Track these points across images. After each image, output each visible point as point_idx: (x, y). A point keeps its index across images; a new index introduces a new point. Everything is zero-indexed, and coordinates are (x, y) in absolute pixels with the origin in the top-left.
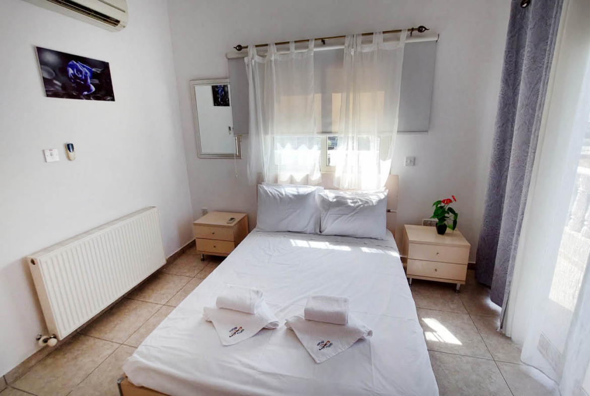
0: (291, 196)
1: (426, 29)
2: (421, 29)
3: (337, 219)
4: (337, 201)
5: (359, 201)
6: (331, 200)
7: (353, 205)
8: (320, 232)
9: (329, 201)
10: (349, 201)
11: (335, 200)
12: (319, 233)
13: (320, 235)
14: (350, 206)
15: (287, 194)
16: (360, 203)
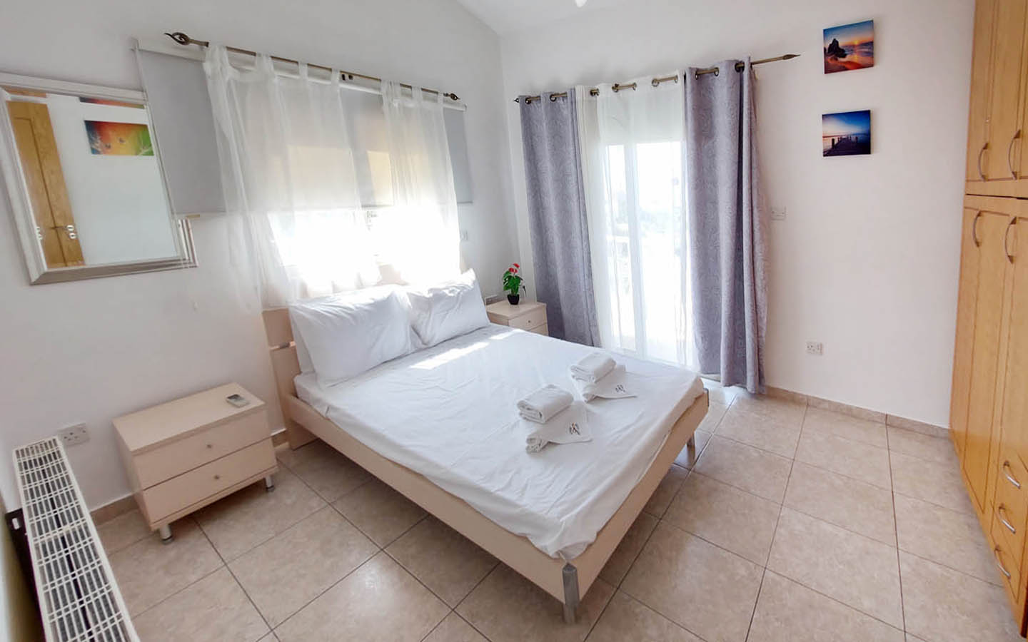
0: (366, 308)
1: (457, 98)
2: (453, 97)
3: (444, 317)
4: (434, 295)
5: (454, 288)
6: (428, 296)
7: (452, 295)
8: (424, 343)
9: (424, 297)
10: (447, 292)
11: (431, 295)
12: (424, 346)
13: (425, 349)
14: (450, 297)
15: (358, 306)
16: (459, 291)
